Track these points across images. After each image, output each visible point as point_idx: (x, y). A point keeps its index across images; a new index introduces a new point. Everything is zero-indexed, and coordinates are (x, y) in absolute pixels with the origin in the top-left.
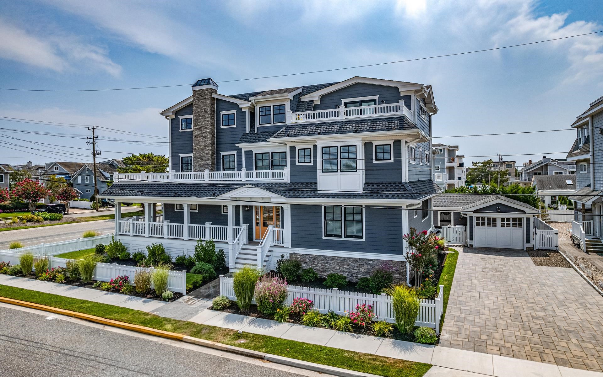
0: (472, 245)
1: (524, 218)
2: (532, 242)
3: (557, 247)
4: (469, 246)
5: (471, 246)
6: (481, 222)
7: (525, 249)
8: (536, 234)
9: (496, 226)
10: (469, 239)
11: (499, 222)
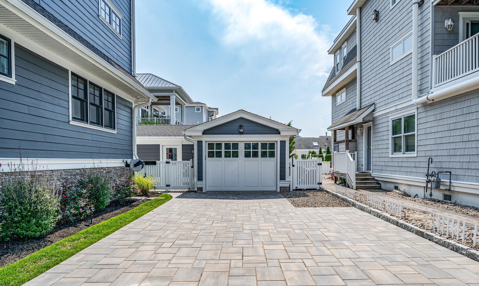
0: (202, 188)
1: (277, 141)
2: (288, 178)
3: (321, 184)
4: (196, 189)
5: (200, 189)
6: (215, 150)
7: (279, 191)
8: (293, 166)
9: (237, 156)
10: (196, 179)
11: (241, 150)
